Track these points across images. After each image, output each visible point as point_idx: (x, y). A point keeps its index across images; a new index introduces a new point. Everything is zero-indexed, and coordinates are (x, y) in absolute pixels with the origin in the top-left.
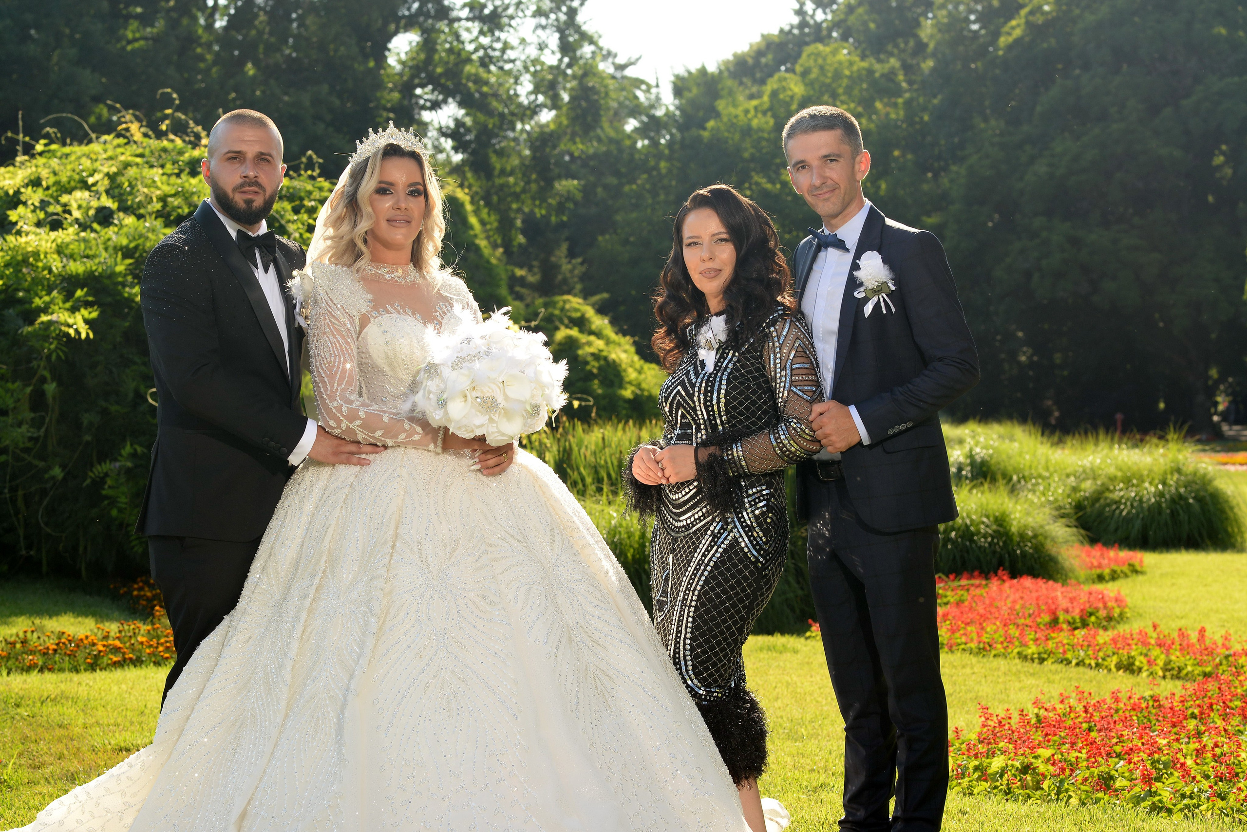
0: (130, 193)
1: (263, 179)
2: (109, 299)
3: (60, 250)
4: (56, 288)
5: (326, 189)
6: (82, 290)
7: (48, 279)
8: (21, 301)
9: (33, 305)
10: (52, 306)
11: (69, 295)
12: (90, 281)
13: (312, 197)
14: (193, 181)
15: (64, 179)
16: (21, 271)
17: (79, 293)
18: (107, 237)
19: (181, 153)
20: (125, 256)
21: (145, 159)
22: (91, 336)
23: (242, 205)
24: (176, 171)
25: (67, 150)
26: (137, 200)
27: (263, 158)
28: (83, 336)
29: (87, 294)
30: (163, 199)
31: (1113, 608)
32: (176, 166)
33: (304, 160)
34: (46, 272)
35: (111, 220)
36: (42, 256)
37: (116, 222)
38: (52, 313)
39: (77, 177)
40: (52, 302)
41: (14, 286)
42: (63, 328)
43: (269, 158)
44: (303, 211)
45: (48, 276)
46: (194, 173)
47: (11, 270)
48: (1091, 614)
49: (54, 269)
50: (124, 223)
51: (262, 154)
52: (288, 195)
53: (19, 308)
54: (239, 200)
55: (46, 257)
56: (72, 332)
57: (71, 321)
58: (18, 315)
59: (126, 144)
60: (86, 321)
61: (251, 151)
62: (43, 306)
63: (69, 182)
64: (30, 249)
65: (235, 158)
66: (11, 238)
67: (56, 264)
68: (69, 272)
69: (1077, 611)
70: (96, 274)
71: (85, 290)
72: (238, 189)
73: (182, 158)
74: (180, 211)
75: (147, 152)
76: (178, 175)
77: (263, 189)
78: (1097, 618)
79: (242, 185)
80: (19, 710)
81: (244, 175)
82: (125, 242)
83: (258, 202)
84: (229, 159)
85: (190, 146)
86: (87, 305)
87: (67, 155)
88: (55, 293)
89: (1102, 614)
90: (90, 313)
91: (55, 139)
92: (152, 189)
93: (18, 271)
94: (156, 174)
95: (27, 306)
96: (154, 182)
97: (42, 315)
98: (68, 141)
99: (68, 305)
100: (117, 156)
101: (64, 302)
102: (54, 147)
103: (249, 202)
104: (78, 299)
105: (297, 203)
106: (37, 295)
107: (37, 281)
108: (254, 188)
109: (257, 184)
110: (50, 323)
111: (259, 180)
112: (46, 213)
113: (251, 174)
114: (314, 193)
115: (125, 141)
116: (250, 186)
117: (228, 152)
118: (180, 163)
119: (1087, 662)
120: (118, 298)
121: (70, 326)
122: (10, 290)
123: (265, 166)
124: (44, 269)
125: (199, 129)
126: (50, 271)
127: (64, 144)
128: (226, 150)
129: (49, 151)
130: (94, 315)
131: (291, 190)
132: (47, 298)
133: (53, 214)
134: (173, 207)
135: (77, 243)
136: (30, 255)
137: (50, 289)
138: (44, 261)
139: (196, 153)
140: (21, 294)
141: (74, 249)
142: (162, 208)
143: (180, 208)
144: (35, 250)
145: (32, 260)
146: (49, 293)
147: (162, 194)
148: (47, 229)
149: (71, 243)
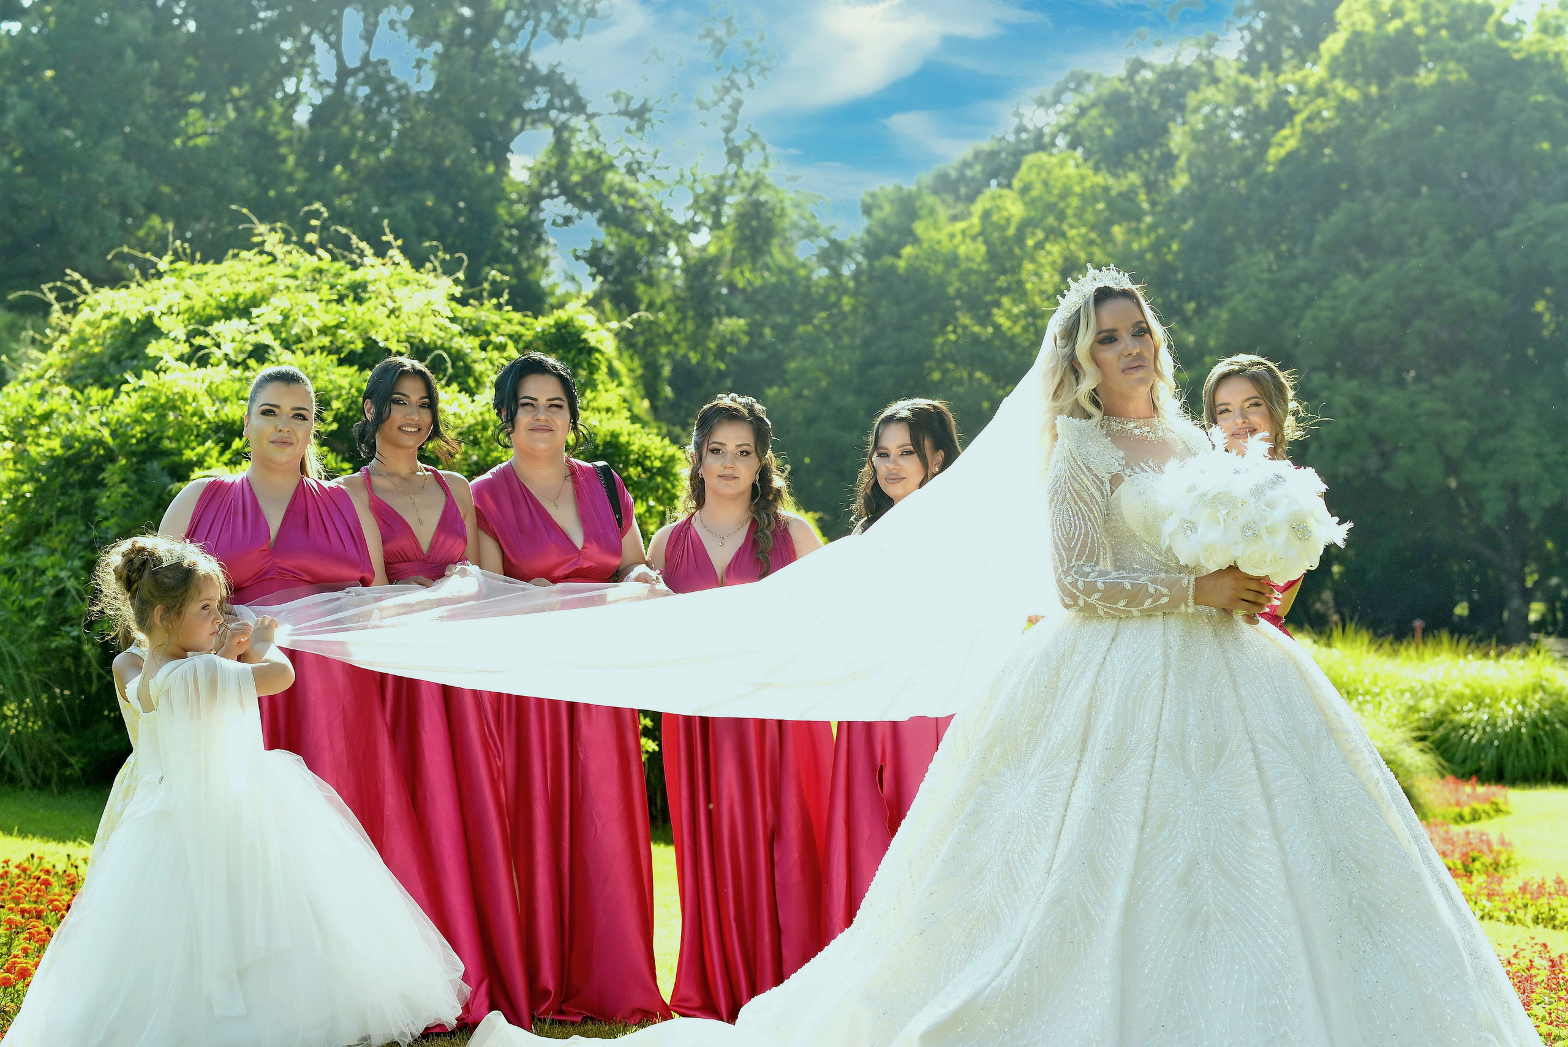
0: (283, 324)
3: (209, 393)
4: (209, 437)
5: (515, 321)
7: (198, 426)
8: (167, 453)
9: (184, 458)
10: (208, 459)
13: (500, 331)
14: (359, 309)
15: (198, 305)
16: (165, 416)
19: (339, 275)
21: (298, 283)
24: (335, 297)
25: (198, 268)
26: (293, 332)
30: (323, 331)
31: (1500, 852)
32: (335, 291)
33: (486, 285)
34: (195, 419)
35: (266, 356)
36: (190, 399)
37: (273, 358)
38: (209, 468)
39: (213, 303)
40: (207, 453)
41: (158, 435)
44: (489, 348)
45: (199, 423)
46: (359, 300)
47: (153, 414)
48: (1474, 860)
49: (207, 414)
50: (281, 359)
52: (470, 328)
53: (166, 461)
55: (195, 400)
58: (163, 468)
59: (269, 263)
62: (195, 459)
63: (204, 309)
64: (175, 391)
66: (148, 377)
67: (210, 411)
68: (225, 418)
69: (1457, 855)
73: (340, 281)
74: (352, 346)
75: (300, 274)
76: (340, 300)
78: (1483, 864)
85: (349, 266)
87: (199, 277)
88: (209, 444)
89: (1488, 859)
91: (181, 255)
92: (312, 319)
93: (161, 417)
94: (312, 298)
95: (176, 459)
96: (311, 309)
97: (196, 469)
98: (198, 256)
100: (263, 277)
101: (222, 453)
102: (180, 265)
105: (484, 338)
106: (187, 446)
107: (183, 430)
112: (191, 345)
114: (502, 327)
115: (270, 259)
118: (339, 287)
122: (151, 439)
124: (193, 415)
125: (363, 245)
126: (202, 417)
127: (193, 261)
129: (173, 271)
131: (474, 323)
132: (200, 450)
133: (201, 348)
134: (345, 342)
135: (231, 383)
136: (176, 397)
137: (202, 438)
138: (194, 404)
139: (358, 276)
140: (167, 444)
141: (226, 390)
142: (331, 342)
143: (353, 343)
144: (181, 391)
145: (178, 403)
146: (203, 443)
147: (321, 324)
148: (194, 365)
149: (222, 383)
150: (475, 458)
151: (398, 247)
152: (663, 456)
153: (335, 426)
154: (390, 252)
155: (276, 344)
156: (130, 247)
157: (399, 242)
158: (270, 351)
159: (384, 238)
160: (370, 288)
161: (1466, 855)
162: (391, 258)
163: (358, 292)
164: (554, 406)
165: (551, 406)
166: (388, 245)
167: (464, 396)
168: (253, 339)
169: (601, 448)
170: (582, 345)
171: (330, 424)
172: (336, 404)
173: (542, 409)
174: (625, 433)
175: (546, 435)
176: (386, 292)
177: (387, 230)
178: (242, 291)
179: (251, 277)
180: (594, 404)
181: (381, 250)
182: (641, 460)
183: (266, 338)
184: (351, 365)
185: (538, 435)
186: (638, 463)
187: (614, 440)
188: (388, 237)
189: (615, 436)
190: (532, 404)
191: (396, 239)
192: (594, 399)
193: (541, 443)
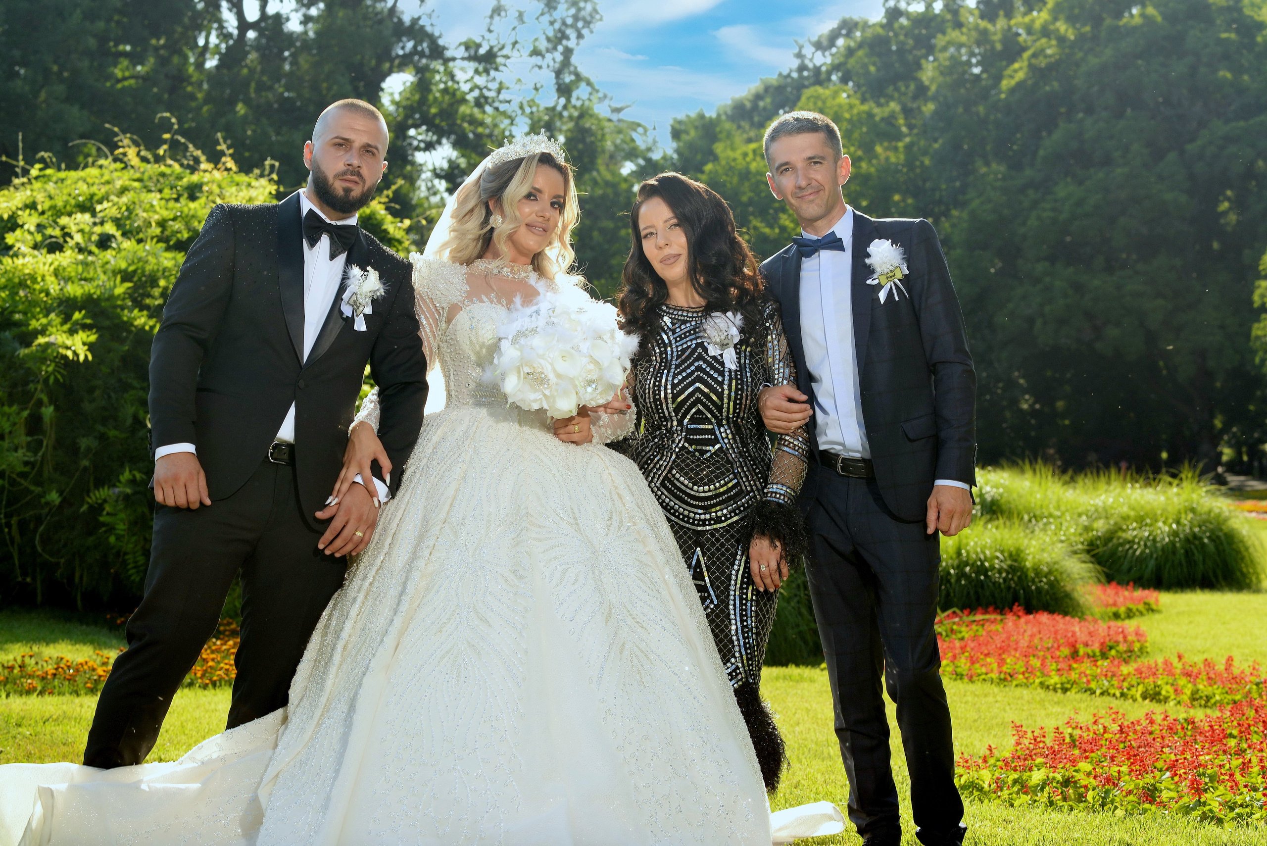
0: (128, 218)
1: (365, 170)
2: (107, 323)
3: (56, 273)
4: (54, 311)
6: (80, 312)
7: (45, 302)
8: (18, 324)
9: (30, 328)
10: (50, 328)
11: (67, 318)
12: (89, 303)
14: (192, 205)
15: (60, 204)
16: (17, 293)
17: (77, 316)
18: (105, 260)
19: (179, 178)
20: (123, 280)
21: (143, 184)
22: (90, 358)
23: (341, 193)
24: (175, 196)
25: (62, 175)
26: (136, 225)
27: (367, 150)
28: (82, 358)
29: (84, 317)
30: (162, 224)
31: (1133, 642)
32: (174, 190)
34: (43, 295)
35: (109, 243)
36: (39, 279)
37: (114, 245)
38: (49, 335)
39: (73, 202)
40: (49, 324)
41: (10, 309)
42: (61, 350)
43: (374, 152)
45: (45, 299)
46: (193, 198)
47: (7, 293)
48: (1111, 648)
49: (52, 291)
50: (123, 247)
51: (369, 145)
53: (16, 331)
54: (338, 186)
55: (43, 280)
56: (70, 354)
57: (69, 343)
58: (14, 338)
59: (123, 169)
60: (84, 344)
61: (359, 141)
62: (40, 328)
63: (65, 207)
64: (27, 271)
65: (341, 145)
66: (7, 261)
67: (54, 287)
68: (67, 295)
69: (1097, 645)
70: (95, 296)
71: (83, 312)
73: (180, 183)
74: (179, 235)
75: (146, 177)
76: (177, 200)
77: (363, 180)
78: (1117, 651)
79: (345, 173)
80: (20, 730)
81: (348, 162)
82: (123, 265)
83: (357, 191)
84: (335, 144)
85: (188, 171)
86: (85, 327)
87: (62, 180)
88: (52, 316)
89: (1122, 647)
90: (88, 336)
91: (50, 164)
92: (151, 214)
93: (14, 294)
94: (154, 198)
95: (24, 329)
96: (152, 206)
97: (40, 337)
98: (63, 166)
99: (66, 327)
100: (114, 180)
101: (62, 324)
102: (49, 172)
103: (347, 191)
104: (76, 323)
106: (34, 317)
107: (33, 303)
108: (355, 178)
109: (358, 173)
110: (48, 345)
111: (361, 171)
112: (43, 235)
113: (356, 163)
115: (122, 165)
116: (351, 175)
117: (336, 137)
118: (179, 188)
119: (1112, 691)
120: (117, 321)
121: (68, 348)
122: (6, 313)
123: (369, 158)
124: (41, 291)
125: (198, 153)
126: (48, 294)
127: (59, 169)
129: (44, 176)
130: (93, 338)
132: (44, 321)
133: (51, 237)
134: (173, 232)
135: (74, 266)
136: (27, 277)
137: (47, 312)
138: (42, 284)
139: (195, 178)
140: (17, 316)
141: (71, 271)
142: (162, 232)
143: (180, 233)
144: (32, 272)
145: (29, 282)
146: (46, 316)
147: (160, 219)
148: (44, 251)
149: (68, 266)
151: (231, 155)
154: (224, 159)
155: (118, 234)
156: (7, 156)
157: (231, 151)
158: (113, 240)
159: (219, 148)
160: (205, 188)
161: (1102, 644)
162: (224, 163)
163: (193, 192)
166: (223, 154)
168: (98, 229)
170: (383, 234)
171: (157, 299)
172: (162, 283)
176: (216, 190)
177: (221, 141)
178: (97, 192)
179: (103, 181)
181: (215, 158)
183: (110, 228)
184: (176, 250)
188: (223, 147)
191: (228, 148)
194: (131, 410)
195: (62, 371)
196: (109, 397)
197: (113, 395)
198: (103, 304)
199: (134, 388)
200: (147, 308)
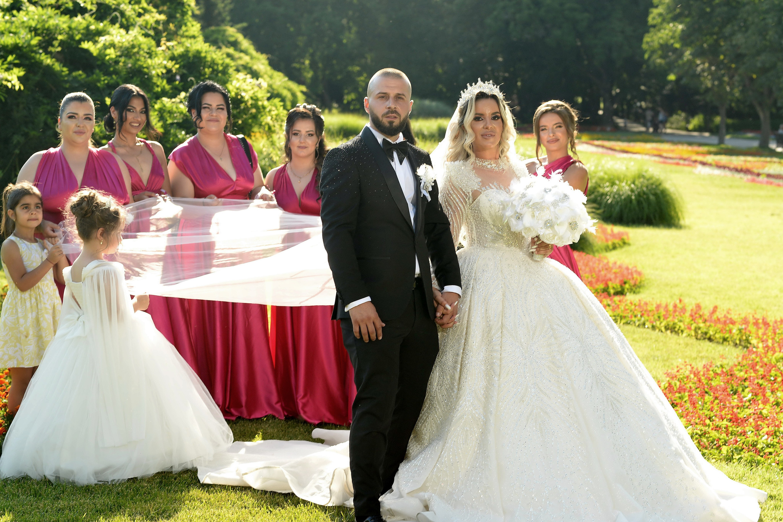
1: (399, 109)
2: (27, 62)
6: (12, 55)
12: (15, 49)
17: (10, 58)
20: (36, 35)
22: (22, 88)
23: (387, 125)
27: (398, 97)
28: (17, 88)
29: (15, 59)
42: (5, 83)
43: (403, 97)
51: (399, 94)
54: (385, 121)
56: (9, 85)
57: (9, 78)
60: (18, 78)
61: (392, 93)
65: (383, 97)
70: (20, 45)
71: (14, 56)
72: (385, 115)
74: (67, 5)
77: (399, 115)
79: (387, 113)
81: (388, 107)
82: (33, 24)
83: (396, 122)
84: (380, 97)
86: (17, 66)
90: (19, 72)
99: (5, 66)
103: (391, 123)
104: (10, 63)
108: (394, 115)
109: (396, 112)
111: (397, 110)
113: (393, 106)
116: (392, 113)
117: (379, 93)
120: (33, 61)
121: (7, 80)
123: (401, 102)
128: (378, 92)
130: (22, 73)
143: (67, 3)
150: (130, 65)
152: (223, 63)
153: (59, 49)
164: (219, 109)
165: (218, 109)
167: (123, 31)
169: (192, 59)
171: (57, 47)
172: (59, 37)
173: (214, 110)
174: (204, 51)
175: (216, 123)
180: (186, 34)
182: (212, 65)
184: (66, 14)
185: (212, 123)
186: (209, 67)
187: (198, 55)
189: (199, 52)
190: (209, 107)
192: (187, 31)
193: (213, 127)
194: (43, 118)
195: (4, 95)
196: (30, 109)
197: (31, 107)
198: (24, 50)
199: (44, 104)
200: (51, 53)
